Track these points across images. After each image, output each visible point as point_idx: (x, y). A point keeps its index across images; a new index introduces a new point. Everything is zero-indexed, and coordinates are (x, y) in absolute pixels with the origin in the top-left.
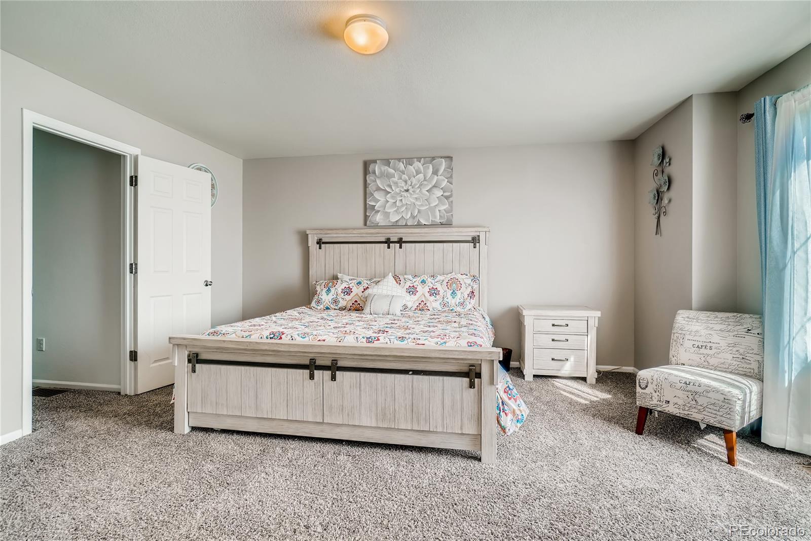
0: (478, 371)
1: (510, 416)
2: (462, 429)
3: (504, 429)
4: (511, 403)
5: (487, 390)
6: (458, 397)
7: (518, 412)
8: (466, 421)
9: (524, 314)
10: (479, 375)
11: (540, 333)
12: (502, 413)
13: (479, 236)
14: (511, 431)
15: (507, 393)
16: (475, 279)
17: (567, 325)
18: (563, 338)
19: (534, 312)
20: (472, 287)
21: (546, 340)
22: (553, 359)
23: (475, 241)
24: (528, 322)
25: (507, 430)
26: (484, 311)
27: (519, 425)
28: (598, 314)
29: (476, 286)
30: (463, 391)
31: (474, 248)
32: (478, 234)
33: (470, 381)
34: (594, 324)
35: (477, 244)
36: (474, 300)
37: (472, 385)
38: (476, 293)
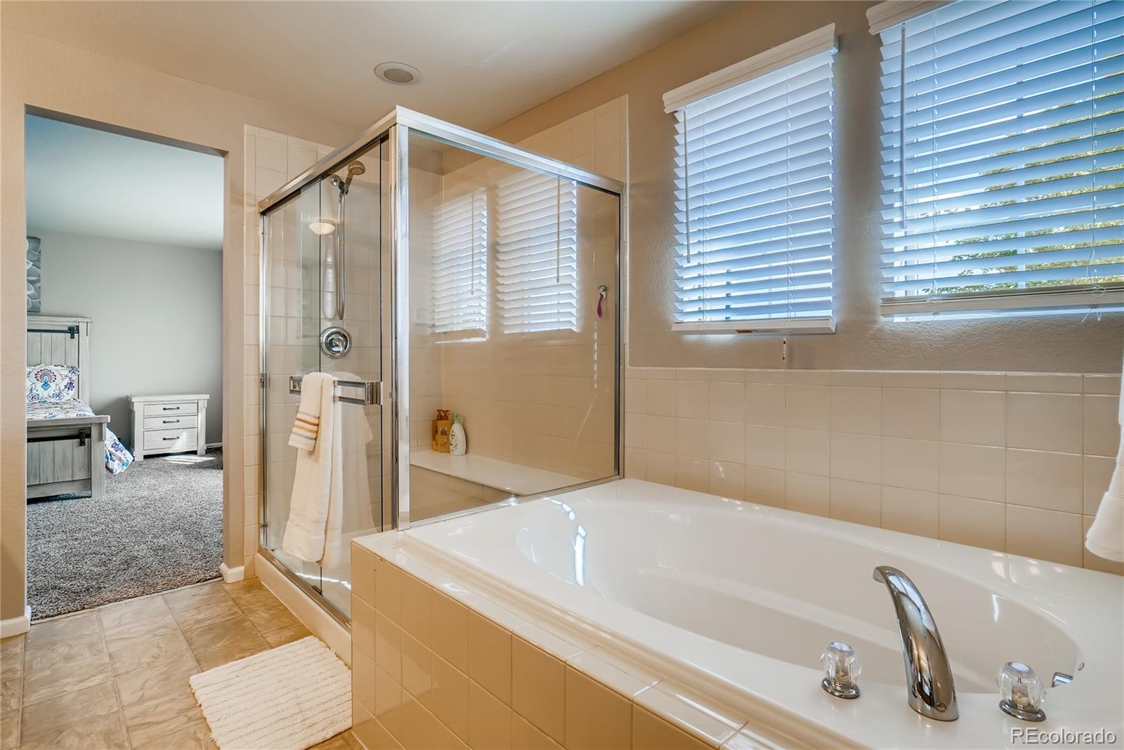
0: (88, 432)
1: (117, 462)
2: (72, 476)
3: (111, 471)
4: (118, 453)
5: (96, 446)
6: (69, 454)
7: (123, 458)
8: (76, 469)
9: (133, 401)
10: (89, 436)
11: (150, 417)
12: (109, 460)
13: (78, 327)
14: (118, 472)
15: (114, 447)
16: (73, 370)
17: (179, 408)
18: (175, 419)
19: (144, 399)
20: (70, 379)
21: (158, 423)
22: (164, 439)
23: (73, 331)
24: (138, 409)
25: (114, 471)
26: (85, 403)
27: (125, 468)
28: (207, 397)
29: (74, 378)
30: (75, 449)
31: (72, 338)
32: (77, 324)
33: (81, 441)
34: (203, 405)
35: (76, 335)
36: (73, 392)
37: (82, 443)
38: (75, 384)
